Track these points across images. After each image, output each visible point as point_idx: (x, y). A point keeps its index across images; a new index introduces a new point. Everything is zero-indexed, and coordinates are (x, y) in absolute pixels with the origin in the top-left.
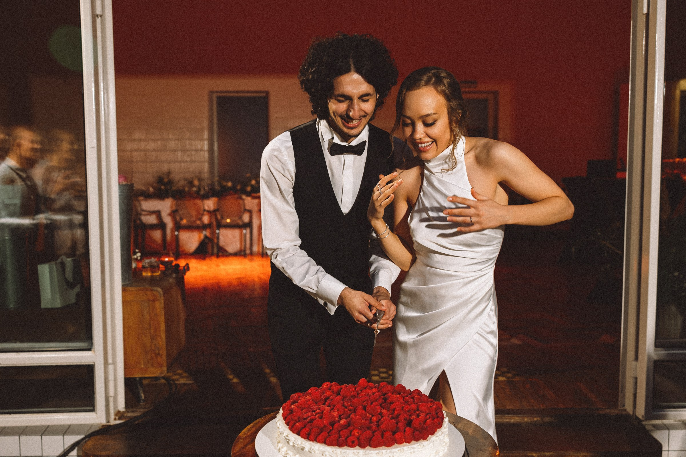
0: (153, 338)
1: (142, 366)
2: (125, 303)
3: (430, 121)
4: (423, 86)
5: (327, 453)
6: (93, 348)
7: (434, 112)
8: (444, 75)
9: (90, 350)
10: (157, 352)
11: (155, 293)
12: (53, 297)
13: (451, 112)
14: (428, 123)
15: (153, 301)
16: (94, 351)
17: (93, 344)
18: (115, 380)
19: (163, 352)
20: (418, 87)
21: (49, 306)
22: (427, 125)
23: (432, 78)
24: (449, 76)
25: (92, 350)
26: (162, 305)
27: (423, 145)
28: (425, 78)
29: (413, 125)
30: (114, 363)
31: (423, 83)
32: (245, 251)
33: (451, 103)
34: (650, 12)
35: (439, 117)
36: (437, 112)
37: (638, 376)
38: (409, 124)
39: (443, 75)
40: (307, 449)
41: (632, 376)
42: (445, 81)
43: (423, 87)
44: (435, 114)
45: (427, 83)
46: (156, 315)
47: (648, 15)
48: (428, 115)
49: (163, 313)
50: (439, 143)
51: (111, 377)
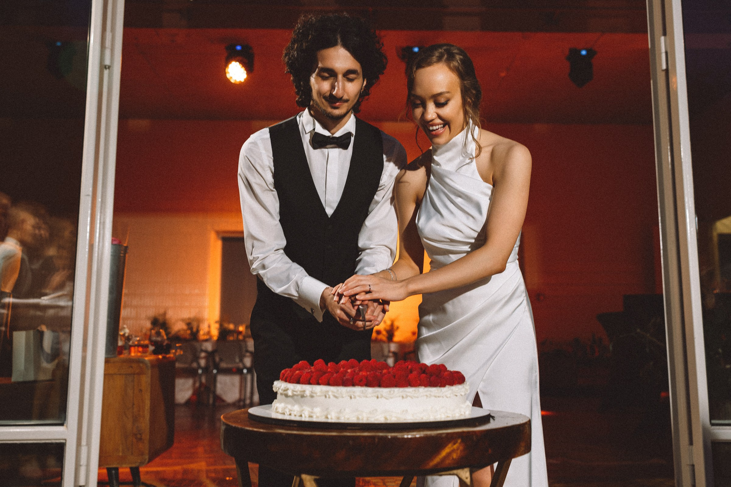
0: (136, 419)
1: (121, 454)
2: (107, 375)
3: (442, 100)
4: (435, 62)
5: (330, 393)
6: (66, 422)
7: (447, 90)
8: (456, 51)
9: (62, 425)
10: (139, 436)
11: (141, 365)
12: (26, 369)
13: (465, 92)
14: (440, 102)
15: (139, 374)
16: (67, 427)
17: (67, 418)
18: (88, 465)
19: (146, 436)
20: (430, 64)
21: (21, 379)
22: (439, 105)
23: (444, 55)
24: (461, 52)
25: (65, 425)
26: (149, 380)
27: (435, 128)
28: (437, 54)
29: (424, 105)
30: (89, 444)
31: (434, 58)
32: (244, 400)
33: (465, 82)
34: (670, 68)
35: (452, 97)
36: (450, 91)
37: (695, 463)
38: (419, 104)
39: (454, 51)
40: (308, 393)
41: (688, 463)
42: (458, 57)
43: (435, 64)
44: (448, 92)
45: (439, 59)
46: (141, 390)
47: (667, 71)
48: (440, 94)
49: (149, 390)
50: (452, 127)
51: (83, 461)
